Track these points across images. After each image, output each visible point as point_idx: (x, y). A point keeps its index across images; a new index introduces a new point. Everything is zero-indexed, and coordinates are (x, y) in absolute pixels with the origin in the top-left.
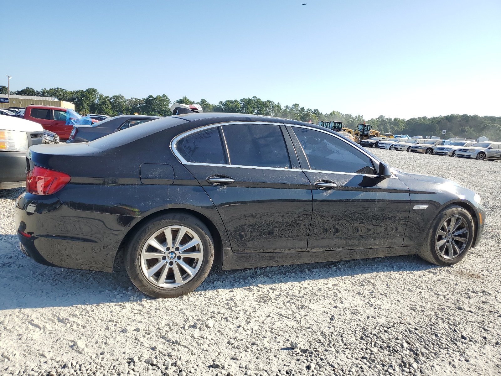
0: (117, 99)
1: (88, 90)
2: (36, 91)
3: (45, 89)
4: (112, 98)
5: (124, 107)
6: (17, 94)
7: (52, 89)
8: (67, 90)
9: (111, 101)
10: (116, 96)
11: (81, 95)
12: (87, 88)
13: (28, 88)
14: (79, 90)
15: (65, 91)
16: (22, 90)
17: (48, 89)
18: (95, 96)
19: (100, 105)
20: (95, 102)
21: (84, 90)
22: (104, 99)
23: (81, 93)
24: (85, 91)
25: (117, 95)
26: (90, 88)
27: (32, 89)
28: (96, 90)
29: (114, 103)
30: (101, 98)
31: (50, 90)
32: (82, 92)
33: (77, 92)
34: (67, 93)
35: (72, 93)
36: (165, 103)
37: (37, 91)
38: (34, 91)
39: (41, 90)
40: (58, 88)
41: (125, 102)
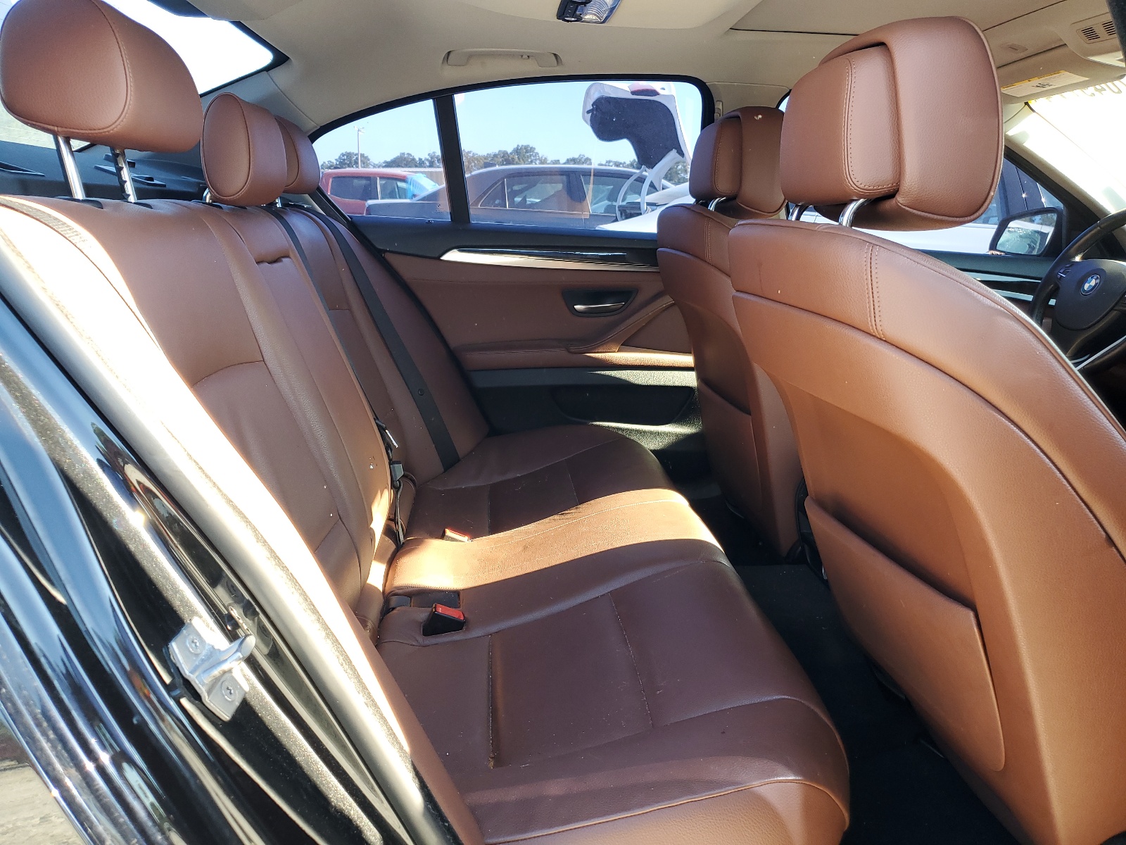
3: (434, 153)
4: (564, 163)
10: (574, 159)
12: (516, 146)
14: (500, 151)
21: (509, 151)
23: (503, 157)
24: (511, 153)
26: (520, 145)
32: (505, 153)
33: (495, 156)
35: (485, 159)
36: (680, 167)
39: (428, 157)
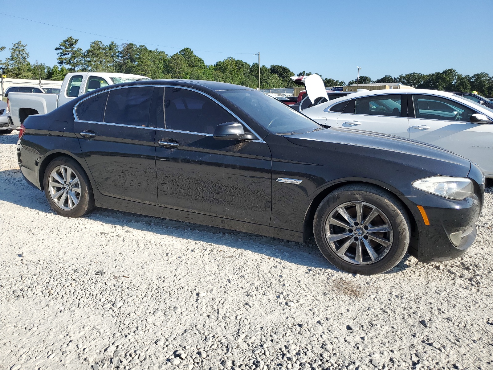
0: (478, 78)
1: (446, 72)
2: (393, 78)
3: (402, 75)
4: (472, 77)
5: (487, 86)
6: (377, 82)
7: (409, 75)
8: (422, 74)
9: (472, 80)
10: (478, 75)
11: (437, 77)
12: (445, 70)
13: (387, 76)
14: (436, 73)
15: (420, 75)
16: (381, 78)
17: (404, 75)
18: (453, 77)
19: (457, 86)
20: (452, 83)
22: (463, 79)
24: (442, 73)
25: (480, 73)
26: (448, 69)
27: (390, 76)
28: (454, 71)
29: (474, 82)
30: (460, 78)
31: (406, 75)
32: (438, 74)
34: (422, 77)
35: (428, 76)
37: (395, 78)
38: (391, 78)
39: (398, 77)
40: (414, 73)
41: (489, 80)
